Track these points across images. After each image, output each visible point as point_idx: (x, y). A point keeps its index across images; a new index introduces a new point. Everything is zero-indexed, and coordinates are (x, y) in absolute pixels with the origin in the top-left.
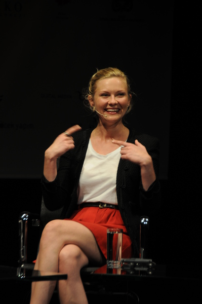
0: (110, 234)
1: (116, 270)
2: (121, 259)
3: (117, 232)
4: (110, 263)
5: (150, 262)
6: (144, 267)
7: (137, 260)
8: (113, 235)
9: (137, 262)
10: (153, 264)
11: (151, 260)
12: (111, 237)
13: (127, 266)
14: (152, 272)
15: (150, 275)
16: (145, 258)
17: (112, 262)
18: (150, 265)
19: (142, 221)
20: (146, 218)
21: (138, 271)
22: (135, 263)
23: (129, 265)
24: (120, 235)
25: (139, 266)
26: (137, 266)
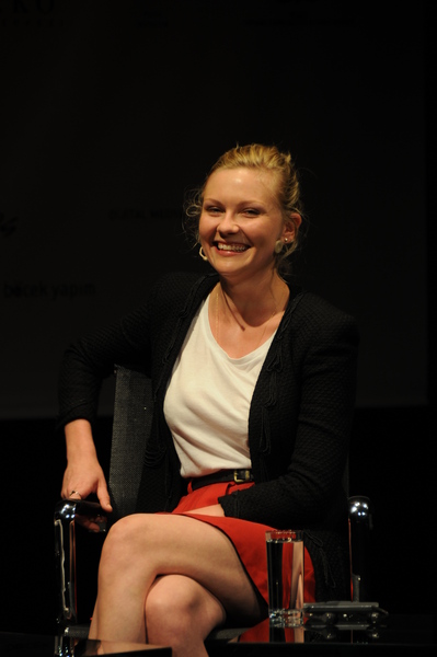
0: (273, 544)
1: (292, 630)
2: (305, 605)
3: (290, 540)
4: (276, 616)
5: (373, 610)
6: (362, 622)
7: (343, 605)
8: (280, 545)
9: (345, 611)
10: (380, 613)
11: (377, 605)
12: (276, 553)
13: (320, 622)
14: (380, 634)
15: (375, 639)
16: (362, 599)
17: (281, 612)
18: (374, 615)
19: (354, 509)
20: (362, 501)
21: (347, 632)
22: (338, 614)
23: (323, 618)
24: (299, 546)
25: (350, 621)
26: (344, 621)
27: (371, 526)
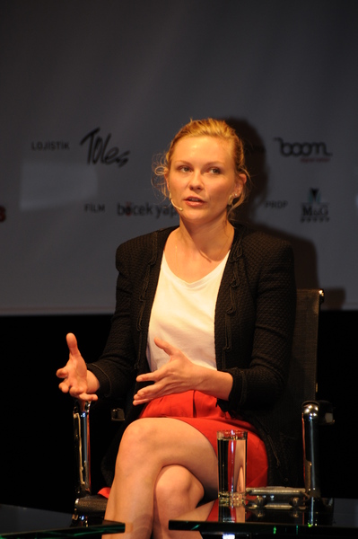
19: (307, 411)
20: (314, 404)
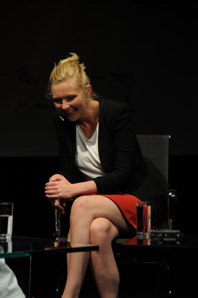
0: (139, 207)
1: (146, 240)
2: (151, 231)
4: (140, 235)
5: (178, 233)
6: (172, 237)
7: (166, 231)
9: (166, 233)
10: (180, 235)
11: (179, 231)
12: (140, 210)
13: (157, 237)
14: (180, 243)
16: (173, 229)
17: (142, 233)
18: (178, 235)
19: (170, 194)
21: (166, 242)
22: (163, 234)
23: (158, 236)
24: (149, 208)
25: (168, 237)
26: (165, 237)
27: (177, 200)
